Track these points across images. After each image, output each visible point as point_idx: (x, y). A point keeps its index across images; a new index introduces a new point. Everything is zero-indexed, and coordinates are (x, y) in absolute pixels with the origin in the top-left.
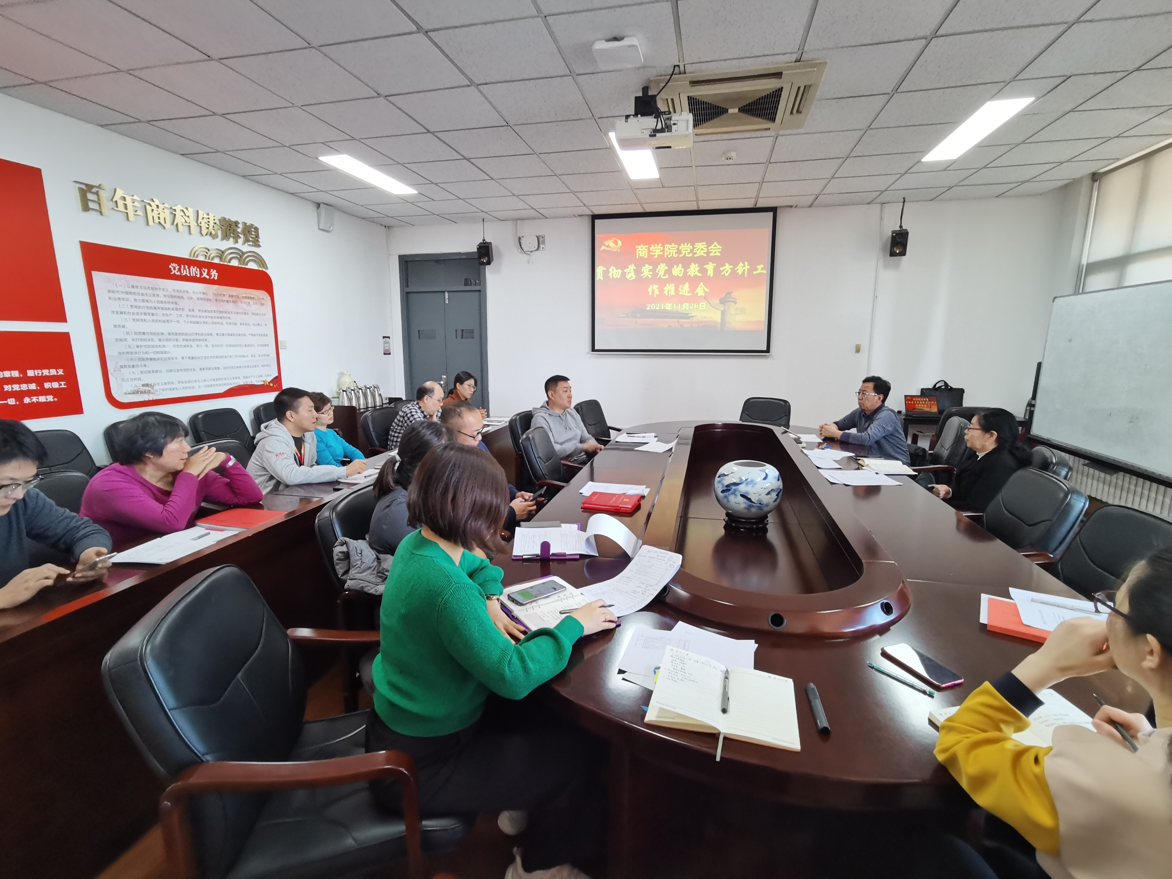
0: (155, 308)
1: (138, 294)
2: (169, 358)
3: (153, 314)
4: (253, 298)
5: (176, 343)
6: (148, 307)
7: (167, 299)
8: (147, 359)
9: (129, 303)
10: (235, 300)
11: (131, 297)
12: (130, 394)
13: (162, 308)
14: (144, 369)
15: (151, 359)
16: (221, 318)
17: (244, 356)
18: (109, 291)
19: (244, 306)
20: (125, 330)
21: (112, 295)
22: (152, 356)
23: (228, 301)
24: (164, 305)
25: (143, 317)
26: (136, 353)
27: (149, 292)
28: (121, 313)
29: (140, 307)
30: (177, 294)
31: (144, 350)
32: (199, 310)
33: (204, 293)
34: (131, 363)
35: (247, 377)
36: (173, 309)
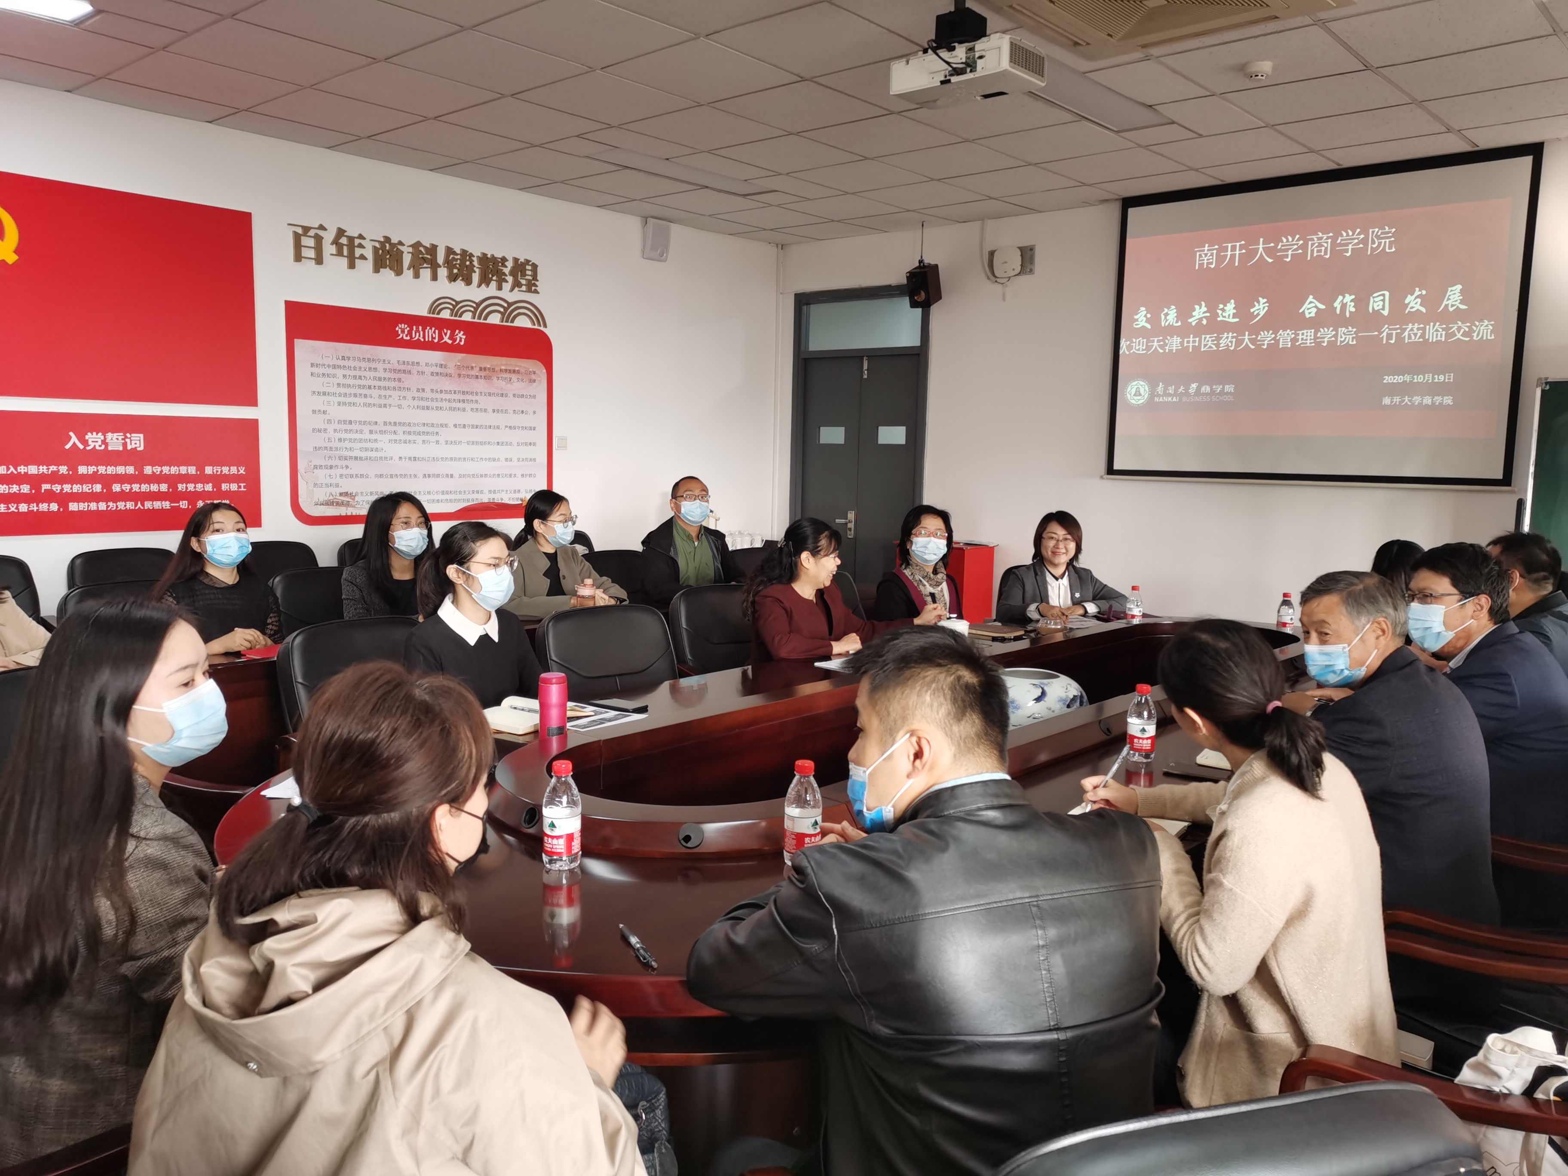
0: (370, 387)
1: (349, 368)
2: (381, 458)
3: (366, 396)
4: (518, 372)
5: (394, 437)
6: (359, 386)
7: (388, 375)
8: (351, 458)
9: (336, 381)
10: (488, 374)
11: (340, 373)
12: (323, 504)
13: (380, 388)
14: (344, 472)
15: (356, 458)
16: (464, 401)
17: (494, 460)
18: (312, 365)
19: (502, 383)
20: (327, 417)
21: (315, 370)
22: (357, 453)
23: (477, 377)
24: (382, 384)
25: (352, 400)
26: (337, 449)
27: (364, 365)
28: (324, 394)
29: (349, 386)
30: (402, 367)
31: (347, 444)
32: (432, 390)
33: (441, 365)
34: (329, 463)
35: (495, 492)
36: (394, 388)
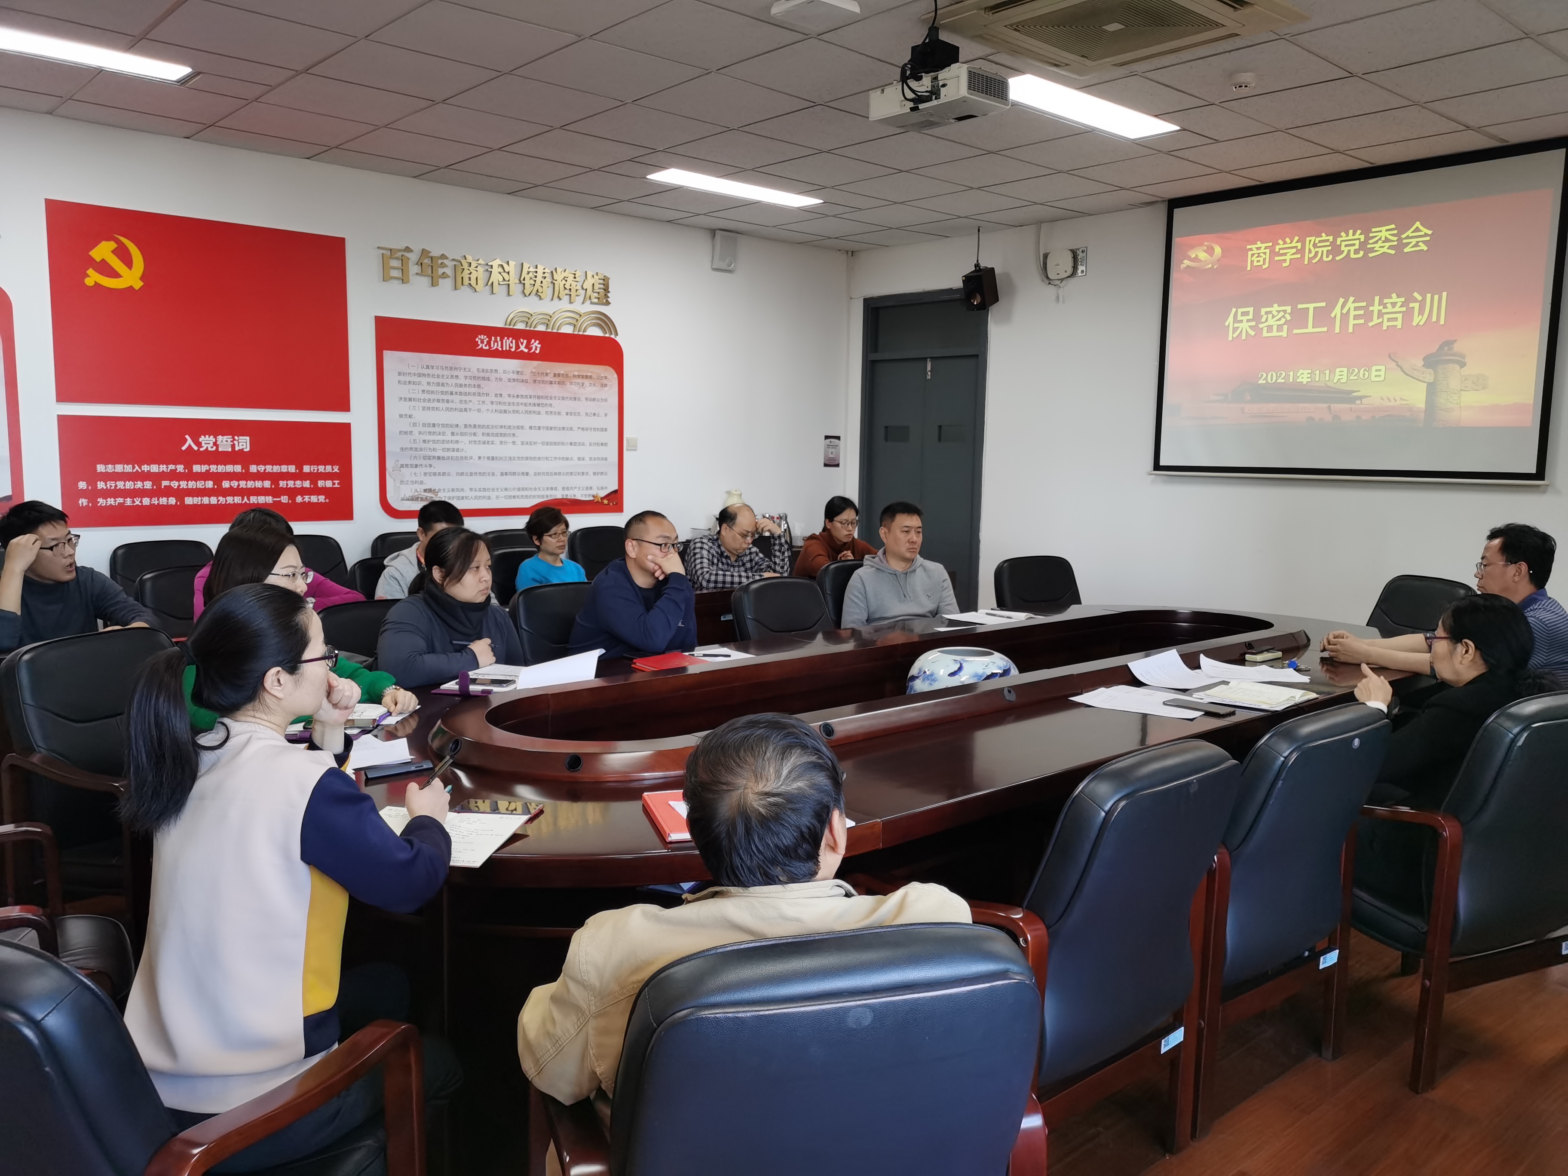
0: (452, 393)
1: (433, 376)
2: (462, 457)
3: (448, 401)
4: (591, 377)
5: (473, 438)
6: (442, 393)
7: (468, 382)
8: (434, 457)
9: (421, 388)
10: (561, 380)
11: (424, 380)
12: (408, 500)
13: (461, 393)
14: (428, 470)
15: (439, 458)
16: (539, 405)
17: (567, 459)
18: (399, 374)
19: (575, 388)
20: (412, 420)
21: (402, 378)
22: (439, 453)
23: (551, 383)
24: (462, 390)
25: (436, 404)
26: (421, 449)
27: (446, 373)
28: (410, 400)
29: (433, 392)
30: (482, 375)
31: (431, 445)
32: (509, 395)
33: (518, 372)
34: (415, 462)
35: (568, 489)
36: (474, 394)
